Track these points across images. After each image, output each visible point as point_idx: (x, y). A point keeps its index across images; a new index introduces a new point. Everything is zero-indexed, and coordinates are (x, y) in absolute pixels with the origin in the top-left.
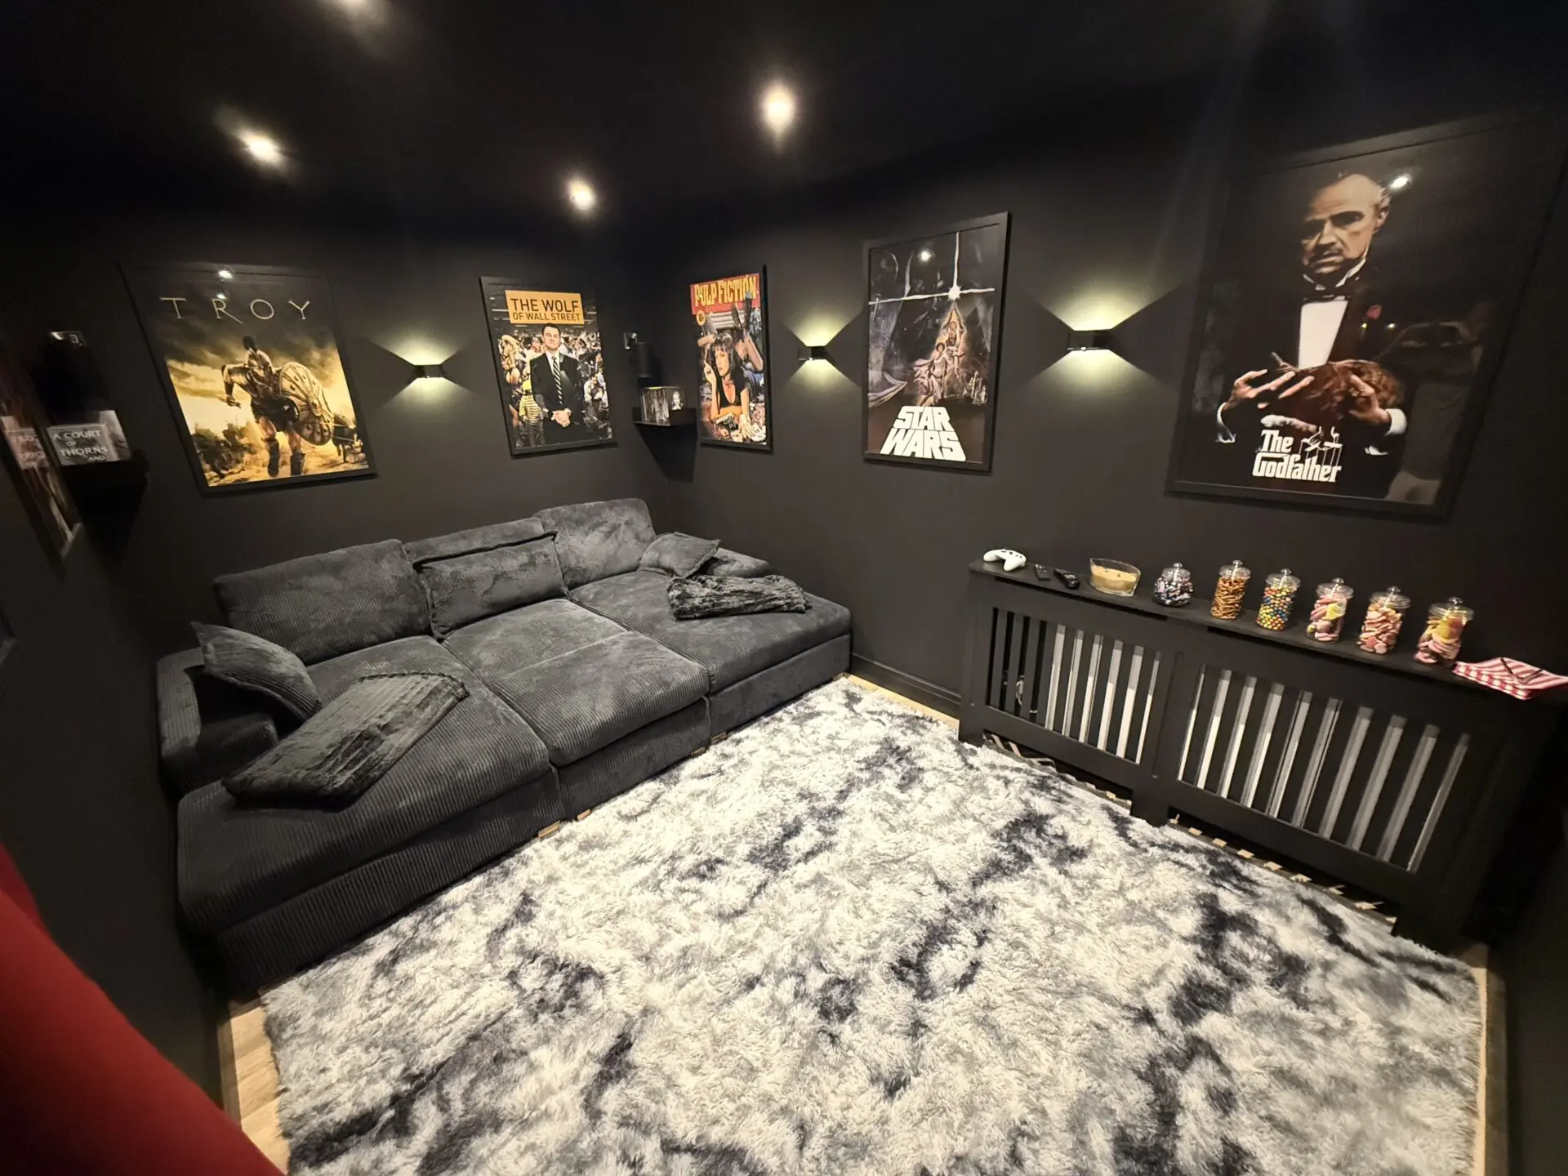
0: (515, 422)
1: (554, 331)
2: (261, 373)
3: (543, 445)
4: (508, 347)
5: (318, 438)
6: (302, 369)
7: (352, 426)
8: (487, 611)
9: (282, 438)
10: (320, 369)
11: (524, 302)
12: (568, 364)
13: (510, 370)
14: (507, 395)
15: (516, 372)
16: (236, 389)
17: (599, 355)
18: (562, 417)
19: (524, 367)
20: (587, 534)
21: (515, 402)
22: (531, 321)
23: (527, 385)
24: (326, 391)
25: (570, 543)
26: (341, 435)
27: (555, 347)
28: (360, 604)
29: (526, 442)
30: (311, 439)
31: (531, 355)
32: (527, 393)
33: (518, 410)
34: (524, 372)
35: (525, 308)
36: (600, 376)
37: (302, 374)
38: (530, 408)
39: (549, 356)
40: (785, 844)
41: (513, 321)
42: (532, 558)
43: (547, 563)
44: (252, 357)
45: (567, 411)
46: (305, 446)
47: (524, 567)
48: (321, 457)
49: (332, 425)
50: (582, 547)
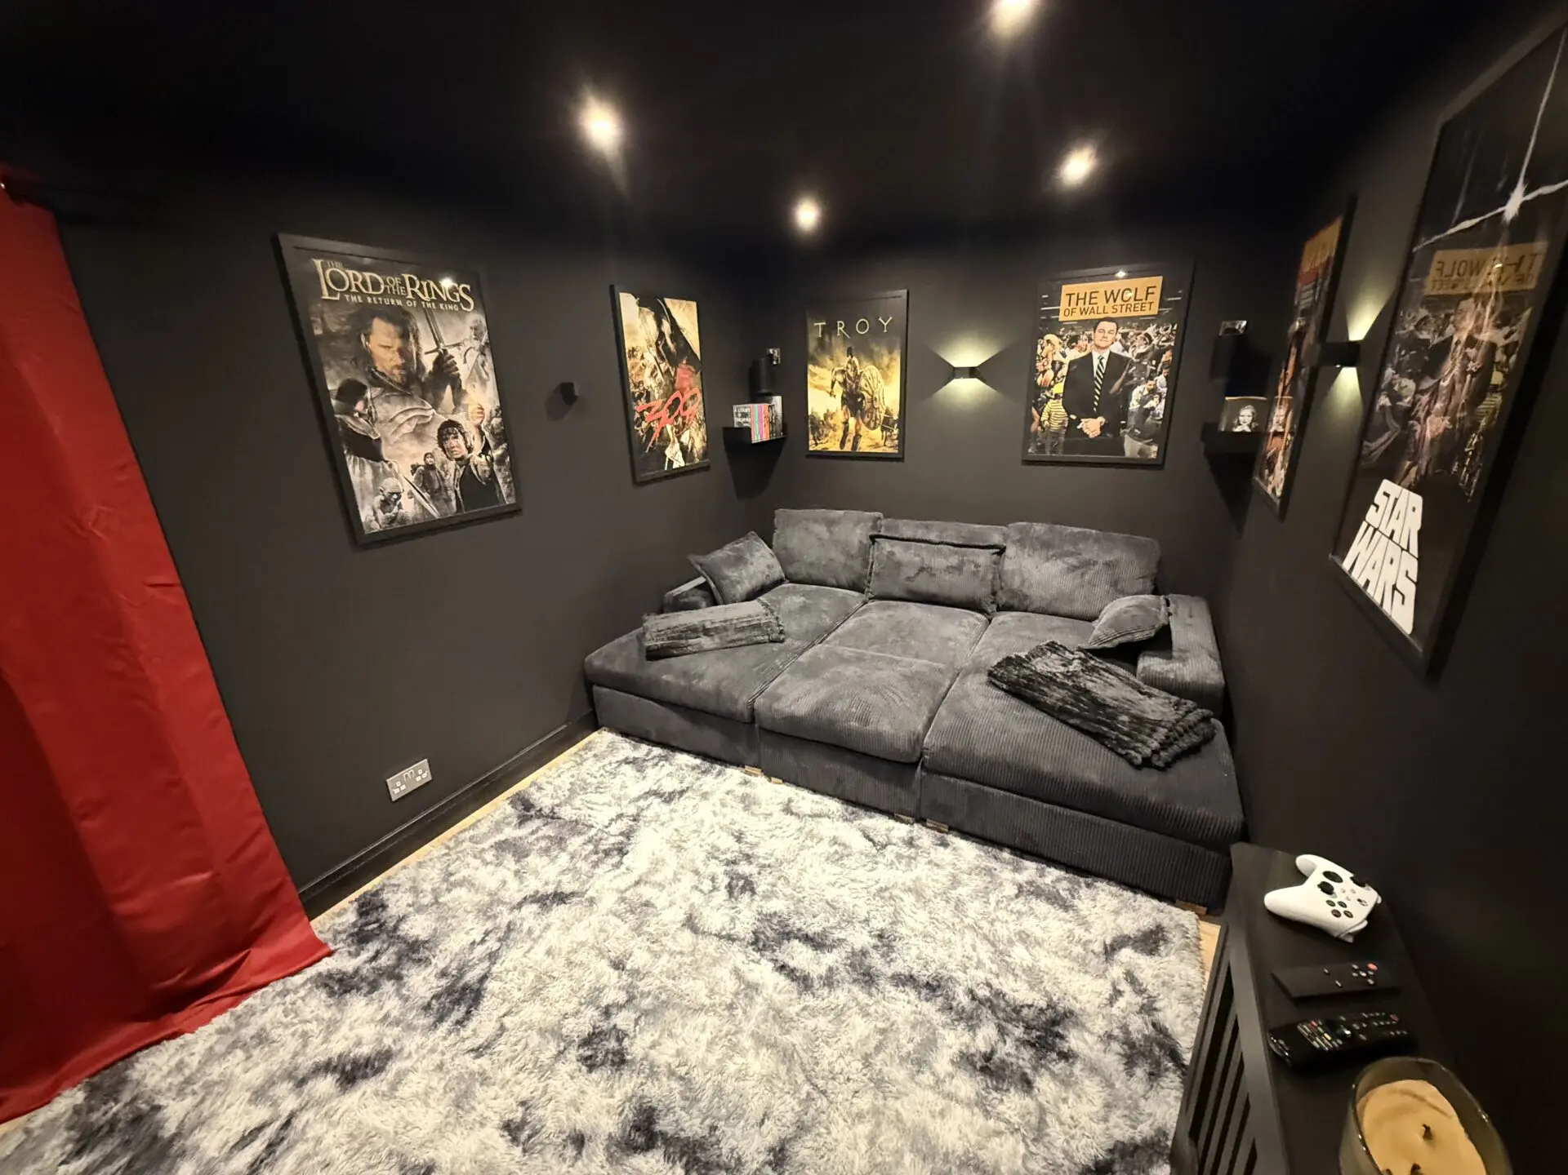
0: (1034, 426)
1: (1112, 326)
2: (851, 374)
3: (1059, 455)
4: (1048, 348)
5: (872, 425)
6: (875, 371)
7: (896, 417)
8: (906, 596)
9: (852, 421)
10: (885, 371)
11: (1082, 296)
12: (1117, 363)
13: (1044, 372)
14: (1035, 396)
15: (1050, 374)
16: (837, 384)
17: (1168, 353)
18: (1092, 426)
19: (1060, 368)
20: (1047, 560)
21: (1040, 407)
22: (1084, 317)
23: (1059, 388)
24: (886, 388)
25: (1024, 563)
26: (886, 424)
27: (1104, 345)
28: (834, 554)
29: (1041, 449)
30: (868, 425)
31: (1074, 354)
32: (1057, 397)
33: (1041, 415)
34: (1059, 375)
35: (1081, 302)
36: (1161, 380)
37: (874, 375)
38: (1054, 413)
39: (1096, 356)
40: (796, 942)
41: (1061, 318)
42: (962, 563)
43: (975, 574)
44: (850, 362)
45: (1101, 419)
46: (864, 430)
47: (950, 569)
48: (873, 440)
49: (883, 415)
50: (1034, 571)
